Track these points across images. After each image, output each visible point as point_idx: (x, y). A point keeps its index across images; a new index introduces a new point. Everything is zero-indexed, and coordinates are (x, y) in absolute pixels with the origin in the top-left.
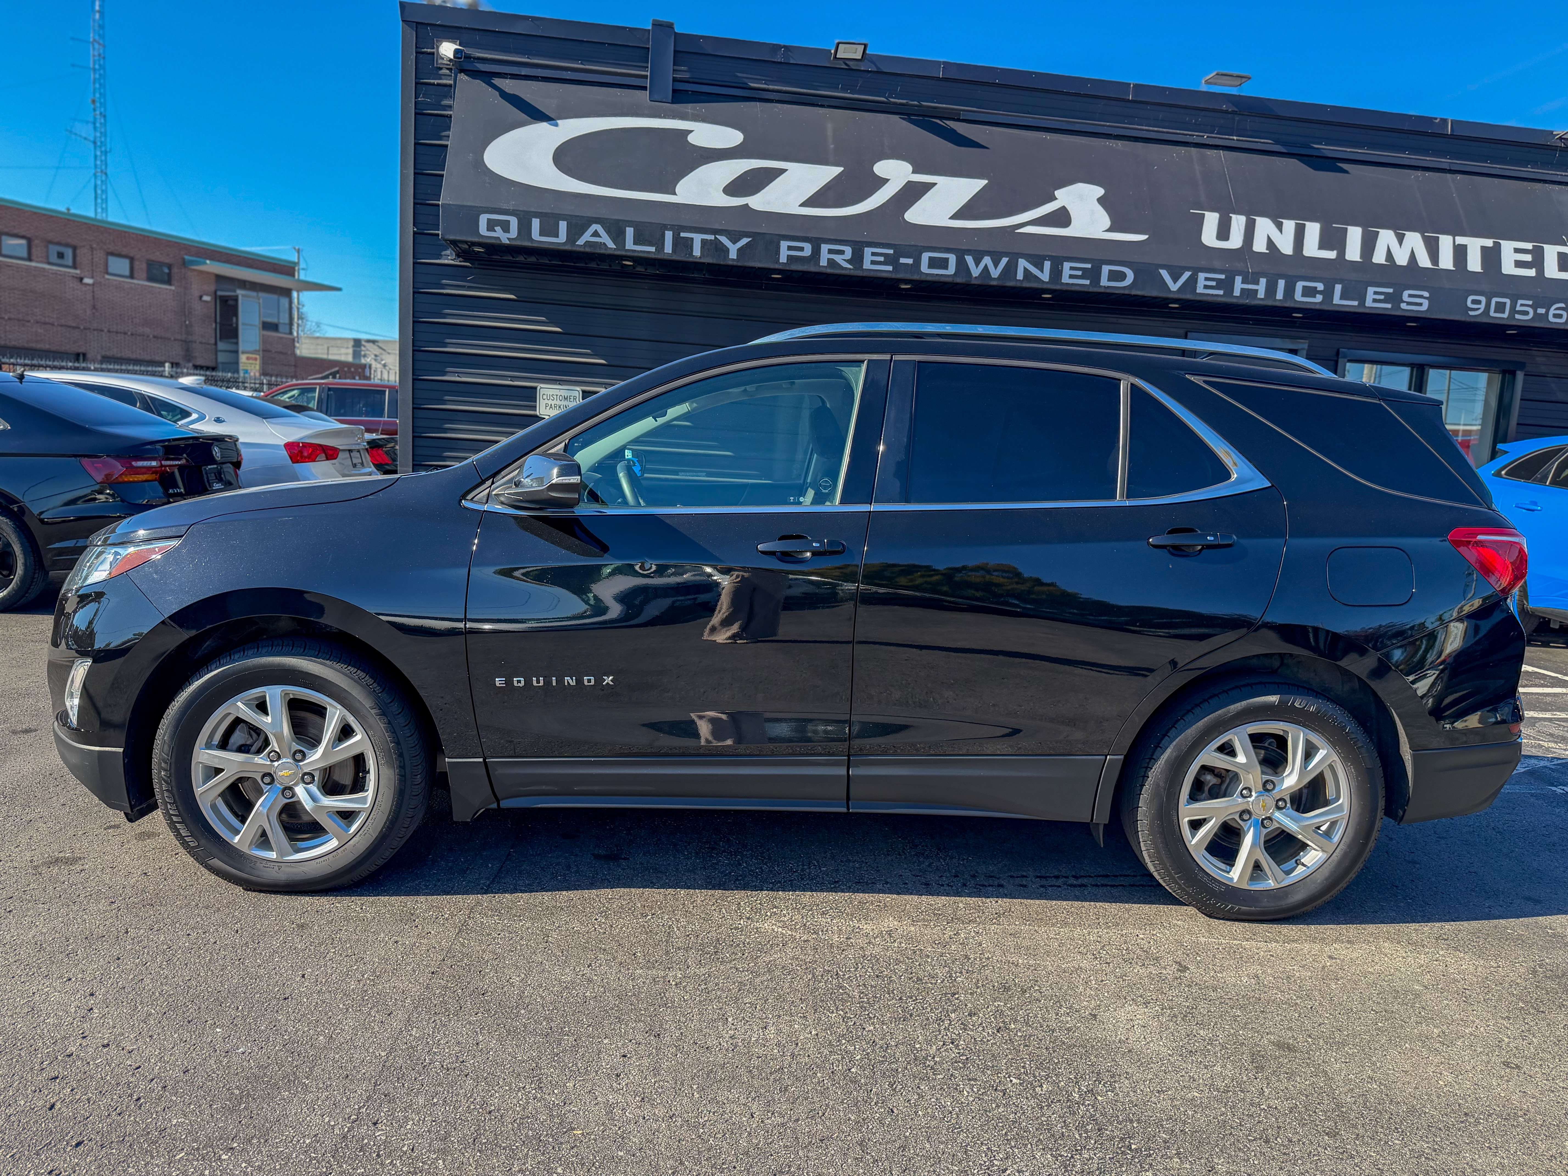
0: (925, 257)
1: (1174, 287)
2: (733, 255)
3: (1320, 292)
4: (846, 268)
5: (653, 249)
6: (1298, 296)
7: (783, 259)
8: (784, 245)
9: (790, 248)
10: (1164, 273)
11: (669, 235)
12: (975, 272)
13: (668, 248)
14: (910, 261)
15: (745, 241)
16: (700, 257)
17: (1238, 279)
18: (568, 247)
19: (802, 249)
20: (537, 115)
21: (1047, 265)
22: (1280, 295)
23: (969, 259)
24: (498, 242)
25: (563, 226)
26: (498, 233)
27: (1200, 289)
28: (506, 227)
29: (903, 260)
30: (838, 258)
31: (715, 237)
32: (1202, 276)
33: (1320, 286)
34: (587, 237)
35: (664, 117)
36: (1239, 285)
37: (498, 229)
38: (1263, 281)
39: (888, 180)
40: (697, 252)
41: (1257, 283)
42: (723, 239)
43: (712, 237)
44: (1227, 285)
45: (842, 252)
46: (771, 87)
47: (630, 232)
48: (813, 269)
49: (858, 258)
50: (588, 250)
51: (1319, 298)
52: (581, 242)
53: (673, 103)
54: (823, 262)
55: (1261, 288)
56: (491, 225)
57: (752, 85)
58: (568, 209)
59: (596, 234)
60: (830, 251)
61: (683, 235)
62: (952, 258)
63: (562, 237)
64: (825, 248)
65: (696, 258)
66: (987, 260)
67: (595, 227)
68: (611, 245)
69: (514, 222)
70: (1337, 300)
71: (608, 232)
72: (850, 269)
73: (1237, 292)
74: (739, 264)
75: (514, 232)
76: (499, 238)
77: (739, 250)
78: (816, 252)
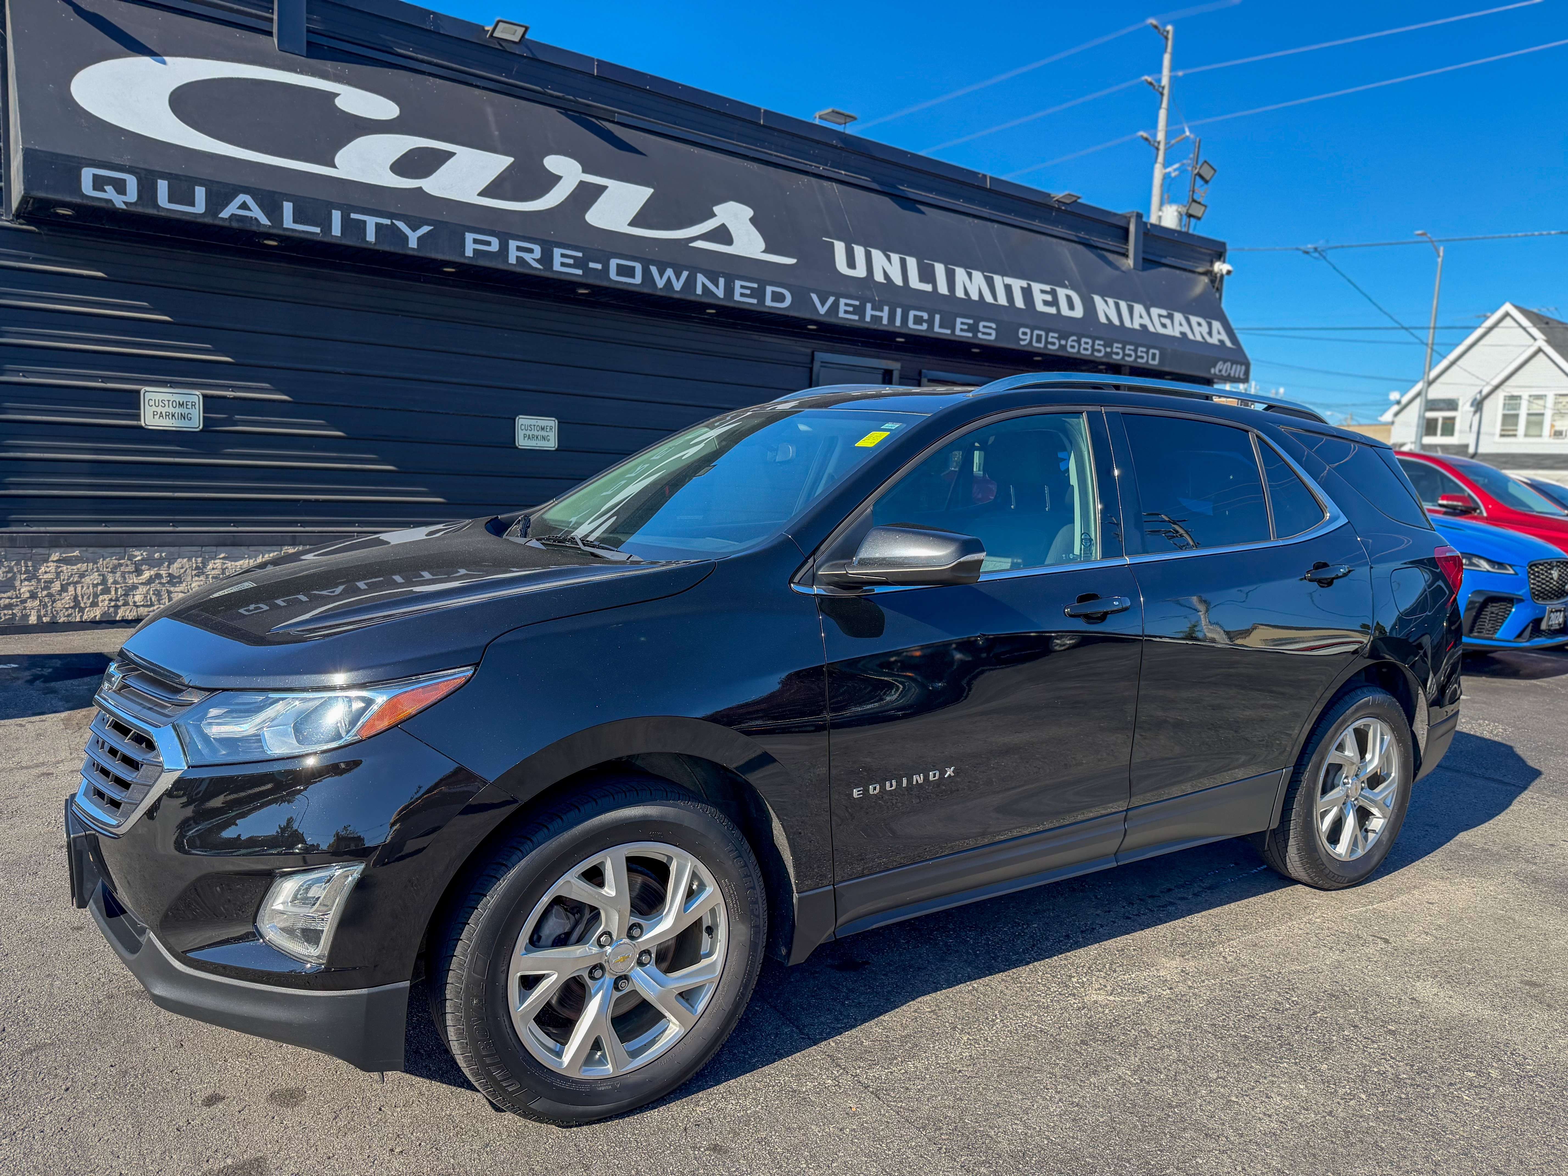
0: (614, 263)
1: (822, 310)
2: (413, 243)
3: (926, 321)
4: (536, 269)
5: (317, 230)
6: (911, 324)
7: (469, 253)
8: (469, 237)
9: (476, 241)
10: (814, 297)
11: (336, 215)
12: (660, 283)
13: (336, 230)
14: (599, 266)
15: (426, 229)
16: (375, 244)
17: (869, 306)
18: (208, 220)
19: (488, 243)
20: (137, 48)
21: (722, 281)
22: (898, 323)
23: (654, 269)
24: (110, 205)
25: (200, 193)
26: (110, 193)
27: (841, 314)
28: (120, 187)
29: (592, 265)
30: (527, 256)
31: (392, 222)
32: (842, 301)
33: (925, 316)
34: (231, 210)
35: (301, 73)
36: (869, 312)
37: (109, 188)
38: (886, 309)
39: (559, 178)
40: (371, 236)
41: (882, 310)
42: (401, 225)
43: (387, 222)
44: (859, 310)
45: (531, 251)
46: (420, 56)
47: (288, 208)
48: (501, 266)
49: (547, 259)
50: (235, 225)
51: (925, 326)
52: (225, 214)
53: (307, 57)
54: (512, 260)
55: (885, 314)
56: (99, 183)
57: (399, 50)
58: (206, 173)
59: (244, 206)
60: (519, 249)
61: (353, 216)
62: (638, 267)
63: (200, 207)
64: (513, 244)
65: (370, 243)
66: (669, 272)
67: (242, 198)
68: (264, 220)
69: (132, 182)
70: (937, 329)
71: (261, 206)
72: (540, 269)
73: (868, 319)
74: (421, 254)
75: (132, 195)
76: (111, 201)
77: (419, 239)
78: (504, 248)
